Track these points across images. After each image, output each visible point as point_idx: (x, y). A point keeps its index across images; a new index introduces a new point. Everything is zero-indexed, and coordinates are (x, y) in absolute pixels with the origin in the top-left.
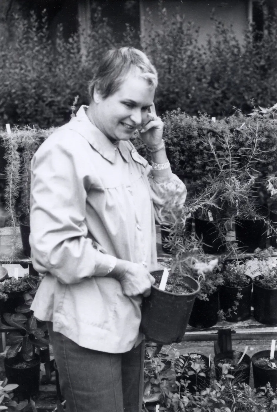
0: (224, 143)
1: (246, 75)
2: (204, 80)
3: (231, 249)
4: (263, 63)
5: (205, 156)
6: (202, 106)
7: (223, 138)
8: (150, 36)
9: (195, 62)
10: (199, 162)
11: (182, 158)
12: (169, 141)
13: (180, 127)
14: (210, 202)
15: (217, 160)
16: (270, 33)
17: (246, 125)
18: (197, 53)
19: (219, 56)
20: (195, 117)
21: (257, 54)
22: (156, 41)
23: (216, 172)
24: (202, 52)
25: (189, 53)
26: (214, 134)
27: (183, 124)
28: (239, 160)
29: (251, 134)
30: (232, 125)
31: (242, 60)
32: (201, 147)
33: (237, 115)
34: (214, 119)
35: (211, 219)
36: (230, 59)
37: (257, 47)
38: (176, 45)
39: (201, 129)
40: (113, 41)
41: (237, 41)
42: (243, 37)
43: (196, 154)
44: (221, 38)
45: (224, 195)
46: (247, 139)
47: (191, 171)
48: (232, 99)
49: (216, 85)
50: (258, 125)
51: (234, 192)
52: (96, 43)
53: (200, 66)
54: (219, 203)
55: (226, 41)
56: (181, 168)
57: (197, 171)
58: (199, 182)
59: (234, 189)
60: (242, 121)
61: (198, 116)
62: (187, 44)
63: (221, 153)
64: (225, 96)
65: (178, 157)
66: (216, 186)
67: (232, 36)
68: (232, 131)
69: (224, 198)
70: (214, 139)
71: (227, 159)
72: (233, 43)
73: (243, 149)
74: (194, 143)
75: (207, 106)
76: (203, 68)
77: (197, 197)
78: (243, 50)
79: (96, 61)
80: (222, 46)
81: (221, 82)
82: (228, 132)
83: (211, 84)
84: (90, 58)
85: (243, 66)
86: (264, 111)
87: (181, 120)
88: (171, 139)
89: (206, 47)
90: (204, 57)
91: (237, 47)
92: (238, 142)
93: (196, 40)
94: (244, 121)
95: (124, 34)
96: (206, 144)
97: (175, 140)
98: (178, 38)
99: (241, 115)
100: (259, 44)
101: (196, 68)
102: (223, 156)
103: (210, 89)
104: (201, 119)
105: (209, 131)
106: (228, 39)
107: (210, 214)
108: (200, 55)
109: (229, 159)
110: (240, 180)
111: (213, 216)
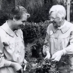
0: (38, 29)
1: (43, 12)
2: (32, 13)
3: (41, 56)
4: (47, 9)
5: (33, 33)
6: (32, 20)
7: (38, 28)
8: (18, 2)
9: (29, 9)
10: (32, 34)
11: (28, 33)
12: (24, 29)
13: (27, 25)
14: (35, 44)
15: (36, 34)
16: (48, 1)
17: (44, 25)
18: (30, 7)
19: (36, 7)
20: (30, 23)
21: (45, 7)
22: (19, 3)
23: (36, 37)
24: (31, 6)
25: (28, 6)
26: (35, 27)
27: (28, 24)
28: (42, 34)
29: (45, 27)
30: (40, 25)
31: (41, 8)
32: (32, 31)
33: (41, 22)
34: (35, 23)
35: (35, 49)
36: (38, 8)
37: (45, 5)
38: (24, 4)
39: (32, 26)
40: (8, 3)
41: (40, 3)
42: (42, 2)
43: (31, 32)
44: (36, 3)
45: (39, 42)
46: (44, 28)
47: (30, 37)
48: (39, 18)
49: (35, 15)
50: (46, 25)
51: (41, 42)
52: (3, 4)
53: (31, 10)
54: (37, 44)
55: (37, 3)
56: (27, 36)
57: (31, 37)
58: (32, 39)
59: (41, 41)
60: (42, 24)
61: (31, 22)
62: (28, 4)
63: (38, 32)
64: (37, 18)
65: (26, 33)
66: (36, 40)
67: (39, 2)
68: (40, 26)
69: (39, 43)
70: (35, 28)
71: (39, 33)
72: (39, 4)
73: (43, 31)
74: (30, 29)
75: (33, 20)
76: (32, 10)
77: (32, 43)
78: (42, 6)
79: (3, 8)
80: (36, 5)
81: (36, 14)
82: (39, 26)
83: (34, 14)
84: (2, 8)
85: (42, 10)
86: (48, 21)
87: (27, 24)
88: (25, 28)
89: (32, 5)
90: (32, 7)
91: (40, 5)
92: (42, 29)
93: (30, 3)
94: (43, 24)
95: (11, 1)
96: (33, 30)
97: (26, 29)
98: (25, 2)
99: (42, 22)
100: (46, 4)
101: (30, 10)
102: (38, 33)
103: (33, 16)
104: (32, 23)
105: (34, 26)
106: (38, 3)
107: (35, 47)
108: (31, 7)
109: (40, 33)
110: (42, 38)
111: (36, 48)
